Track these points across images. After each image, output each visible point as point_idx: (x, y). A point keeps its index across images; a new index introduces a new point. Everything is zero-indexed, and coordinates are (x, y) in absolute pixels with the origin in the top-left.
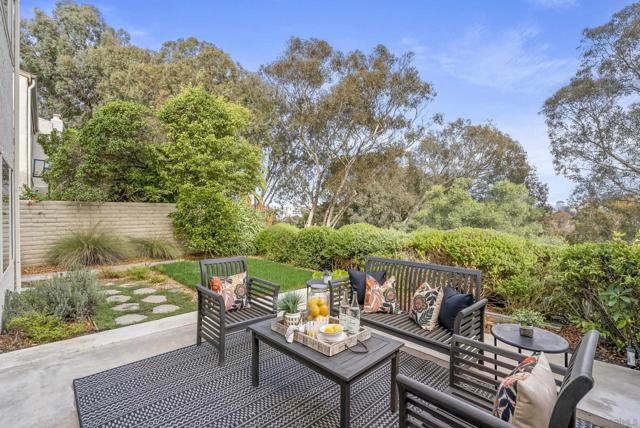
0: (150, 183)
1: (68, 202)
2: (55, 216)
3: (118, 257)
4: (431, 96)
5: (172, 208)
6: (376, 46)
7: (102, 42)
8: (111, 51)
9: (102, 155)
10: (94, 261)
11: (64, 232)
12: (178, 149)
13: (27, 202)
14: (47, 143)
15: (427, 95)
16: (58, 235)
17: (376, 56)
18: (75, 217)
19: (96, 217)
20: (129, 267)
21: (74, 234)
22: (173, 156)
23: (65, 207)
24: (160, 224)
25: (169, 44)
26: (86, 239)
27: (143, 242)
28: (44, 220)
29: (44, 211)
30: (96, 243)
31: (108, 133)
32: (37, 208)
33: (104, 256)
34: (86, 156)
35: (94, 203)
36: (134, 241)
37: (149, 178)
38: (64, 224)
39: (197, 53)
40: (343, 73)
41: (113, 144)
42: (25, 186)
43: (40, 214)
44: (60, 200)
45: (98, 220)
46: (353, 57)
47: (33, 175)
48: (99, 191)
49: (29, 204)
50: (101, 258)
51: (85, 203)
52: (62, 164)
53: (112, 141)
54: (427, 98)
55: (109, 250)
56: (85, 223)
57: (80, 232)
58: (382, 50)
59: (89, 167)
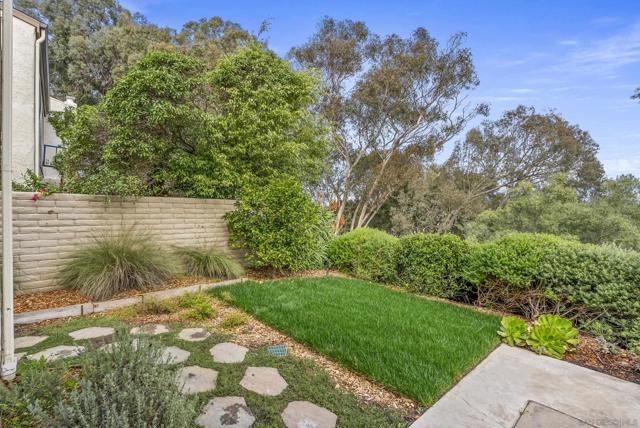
0: (200, 171)
1: (92, 196)
2: (72, 216)
3: (163, 277)
4: (472, 85)
5: (228, 205)
6: (416, 29)
7: (118, 23)
8: (128, 32)
9: (140, 126)
10: (129, 285)
11: (86, 240)
12: (240, 125)
13: (32, 194)
14: (60, 123)
15: (468, 85)
16: (75, 244)
17: (415, 41)
18: (100, 218)
19: (129, 218)
20: (179, 292)
21: (99, 243)
22: (232, 134)
23: (86, 203)
24: (212, 227)
25: (189, 26)
26: (118, 252)
27: (191, 254)
28: (56, 221)
29: (55, 209)
30: (132, 257)
31: (151, 93)
32: (47, 204)
33: (143, 276)
34: (117, 128)
35: (128, 198)
36: (181, 252)
37: (200, 163)
38: (84, 228)
39: (222, 35)
40: (375, 60)
41: (159, 109)
42: (29, 172)
43: (50, 212)
44: (79, 192)
45: (133, 221)
46: (390, 42)
47: (43, 164)
48: (134, 180)
49: (35, 198)
50: (140, 280)
51: (115, 197)
52: (83, 141)
53: (157, 105)
54: (468, 88)
55: (150, 268)
56: (115, 227)
57: (109, 239)
58: (422, 33)
59: (122, 145)
